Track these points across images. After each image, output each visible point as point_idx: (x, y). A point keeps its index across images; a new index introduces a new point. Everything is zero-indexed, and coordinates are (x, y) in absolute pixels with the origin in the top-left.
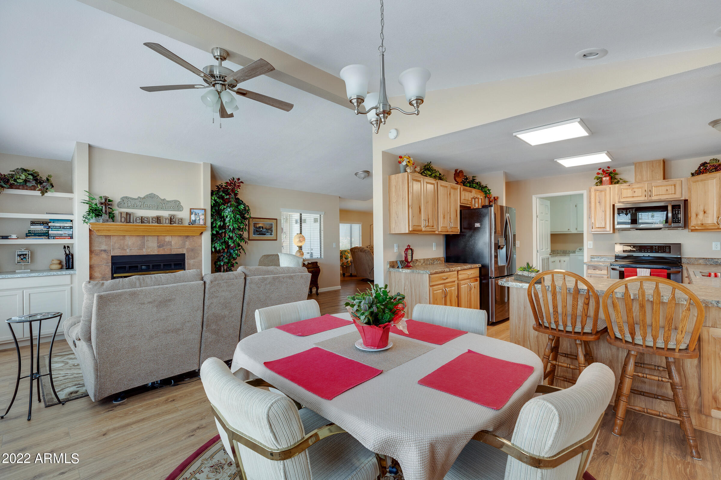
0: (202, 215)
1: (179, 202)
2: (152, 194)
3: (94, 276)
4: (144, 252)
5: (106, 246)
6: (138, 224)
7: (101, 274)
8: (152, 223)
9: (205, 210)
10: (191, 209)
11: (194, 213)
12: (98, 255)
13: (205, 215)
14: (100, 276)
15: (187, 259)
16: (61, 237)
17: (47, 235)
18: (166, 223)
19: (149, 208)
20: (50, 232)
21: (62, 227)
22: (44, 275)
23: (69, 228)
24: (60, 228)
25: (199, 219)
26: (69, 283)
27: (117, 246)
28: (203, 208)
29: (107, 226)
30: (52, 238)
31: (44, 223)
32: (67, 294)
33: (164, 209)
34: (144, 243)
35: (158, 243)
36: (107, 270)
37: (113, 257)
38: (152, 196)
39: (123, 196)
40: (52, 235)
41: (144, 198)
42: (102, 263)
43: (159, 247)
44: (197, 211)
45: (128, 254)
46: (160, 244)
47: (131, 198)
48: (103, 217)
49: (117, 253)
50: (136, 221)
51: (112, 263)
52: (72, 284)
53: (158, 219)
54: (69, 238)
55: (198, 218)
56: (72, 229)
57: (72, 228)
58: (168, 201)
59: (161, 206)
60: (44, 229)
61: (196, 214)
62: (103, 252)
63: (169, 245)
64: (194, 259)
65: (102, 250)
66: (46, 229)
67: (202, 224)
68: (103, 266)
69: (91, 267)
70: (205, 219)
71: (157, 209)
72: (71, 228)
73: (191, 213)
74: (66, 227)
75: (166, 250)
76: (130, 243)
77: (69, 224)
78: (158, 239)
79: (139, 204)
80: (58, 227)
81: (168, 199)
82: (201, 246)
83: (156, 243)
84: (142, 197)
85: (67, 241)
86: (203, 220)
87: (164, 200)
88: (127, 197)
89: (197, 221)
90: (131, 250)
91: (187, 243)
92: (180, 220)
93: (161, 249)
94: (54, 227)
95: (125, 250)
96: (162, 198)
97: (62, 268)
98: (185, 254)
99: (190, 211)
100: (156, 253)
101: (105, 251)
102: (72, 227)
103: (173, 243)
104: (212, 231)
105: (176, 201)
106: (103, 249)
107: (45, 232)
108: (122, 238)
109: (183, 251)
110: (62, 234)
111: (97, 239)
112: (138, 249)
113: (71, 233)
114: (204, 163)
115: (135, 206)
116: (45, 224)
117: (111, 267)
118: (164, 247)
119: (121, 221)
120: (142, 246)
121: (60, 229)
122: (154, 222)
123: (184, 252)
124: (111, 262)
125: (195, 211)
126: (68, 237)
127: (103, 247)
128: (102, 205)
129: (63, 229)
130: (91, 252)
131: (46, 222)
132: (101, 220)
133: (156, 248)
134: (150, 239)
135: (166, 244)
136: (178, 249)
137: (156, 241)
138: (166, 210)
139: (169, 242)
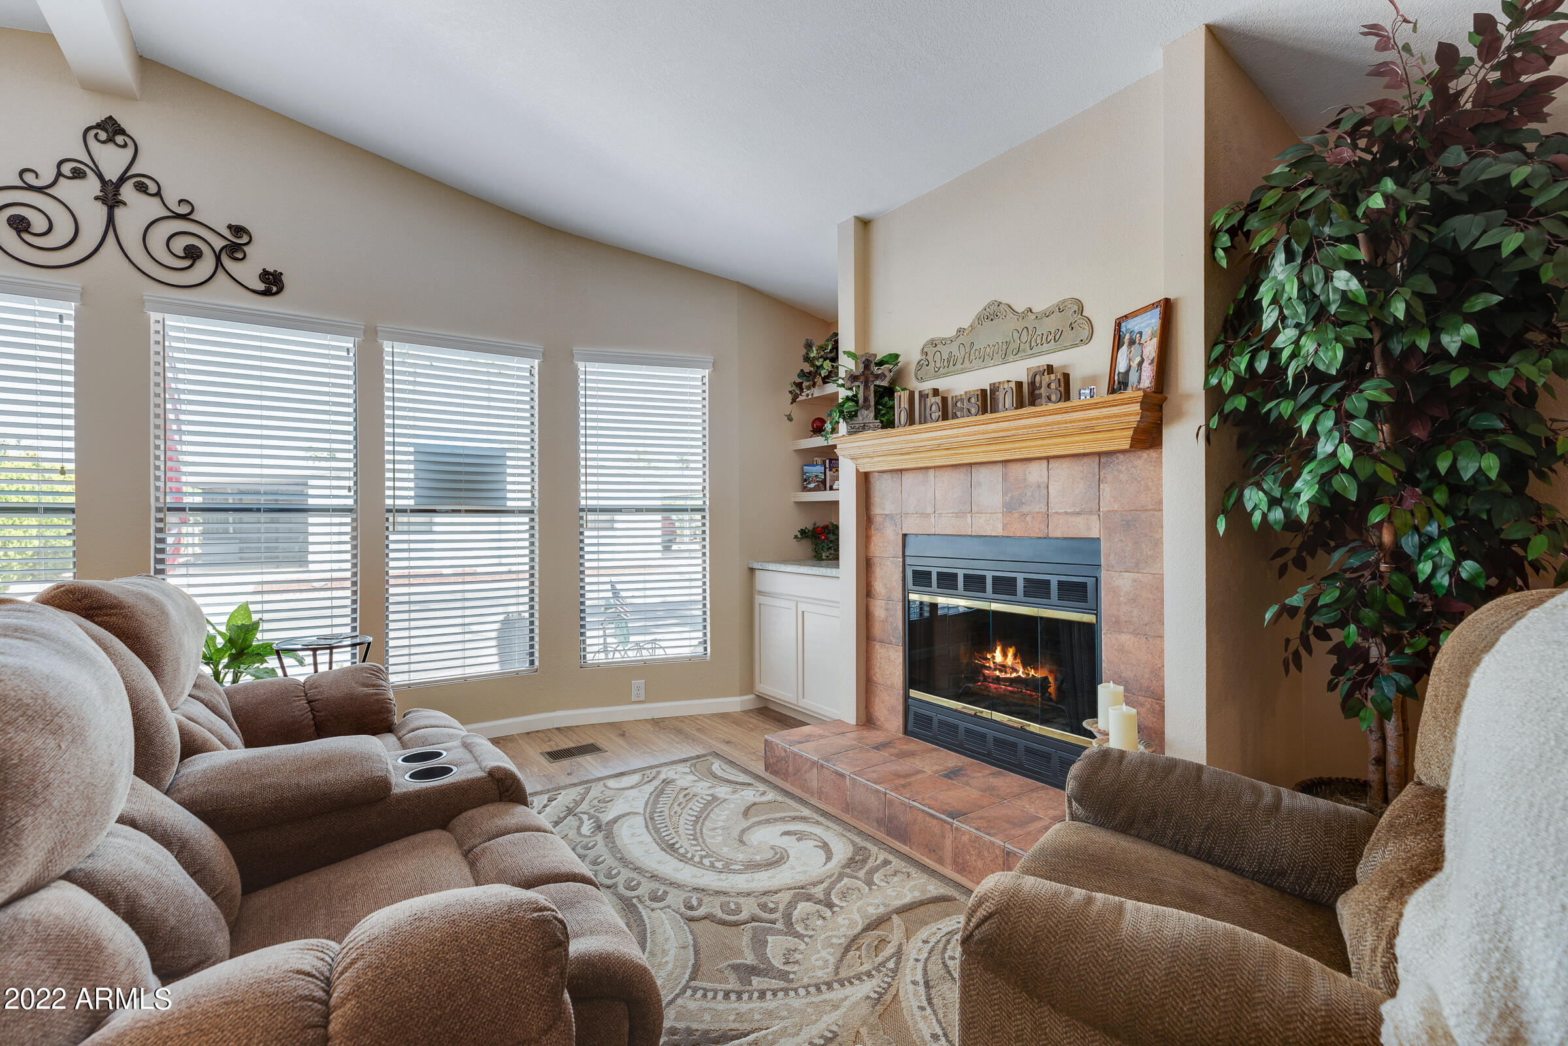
0: (1153, 338)
1: (1080, 302)
2: (994, 303)
4: (970, 526)
10: (1118, 322)
11: (1126, 337)
13: (1161, 335)
15: (1108, 568)
19: (984, 360)
25: (1142, 362)
33: (1024, 351)
34: (972, 492)
35: (1004, 494)
38: (991, 313)
39: (923, 343)
41: (971, 328)
43: (1009, 508)
44: (1138, 324)
46: (1012, 498)
55: (1140, 358)
58: (1038, 317)
59: (1018, 342)
61: (1129, 344)
63: (1041, 501)
64: (1133, 568)
67: (1147, 383)
75: (1029, 518)
78: (1004, 475)
79: (957, 354)
81: (1038, 309)
83: (1001, 495)
84: (966, 324)
86: (1153, 360)
87: (1028, 314)
88: (933, 340)
89: (1134, 374)
91: (1106, 490)
93: (1016, 513)
96: (1023, 310)
98: (1098, 539)
100: (1000, 530)
103: (1053, 491)
105: (1068, 305)
109: (1093, 528)
112: (957, 515)
115: (951, 363)
118: (1025, 511)
120: (968, 507)
123: (1098, 531)
125: (1131, 323)
128: (858, 383)
133: (1000, 514)
134: (982, 474)
135: (1029, 494)
136: (1071, 519)
137: (1000, 487)
138: (1031, 352)
139: (1039, 486)
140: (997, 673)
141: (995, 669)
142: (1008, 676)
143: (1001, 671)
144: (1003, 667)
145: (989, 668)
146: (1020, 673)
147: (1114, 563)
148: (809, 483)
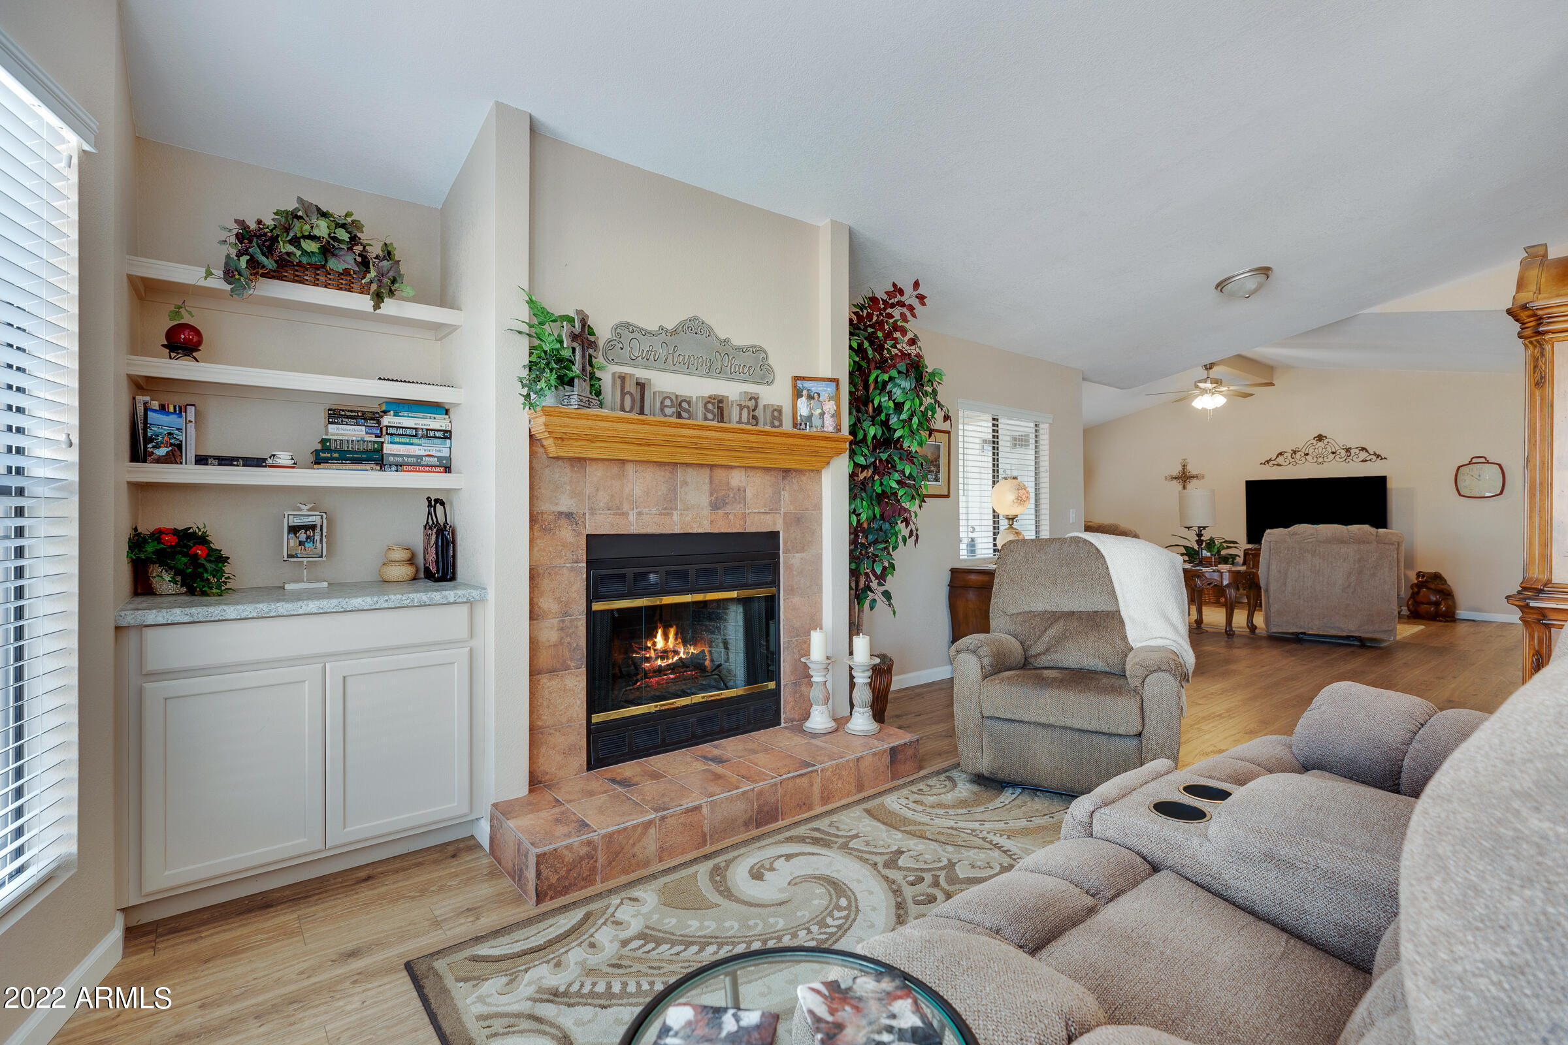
0: (830, 399)
1: (764, 351)
2: (695, 319)
3: (539, 607)
4: (676, 524)
5: (572, 498)
6: (667, 419)
7: (559, 601)
8: (706, 419)
9: (836, 381)
10: (796, 379)
11: (805, 392)
12: (550, 530)
13: (837, 398)
14: (555, 607)
15: (787, 551)
16: (416, 464)
17: (375, 458)
18: (740, 422)
19: (687, 367)
20: (388, 449)
21: (420, 432)
22: (391, 604)
23: (440, 434)
24: (416, 436)
25: (822, 414)
26: (464, 634)
27: (603, 498)
28: (830, 376)
29: (590, 422)
30: (394, 468)
31: (369, 416)
32: (458, 674)
33: (726, 373)
34: (675, 490)
35: (711, 494)
36: (575, 588)
37: (590, 537)
38: (694, 327)
39: (616, 321)
40: (392, 459)
41: (675, 332)
42: (563, 562)
43: (715, 506)
44: (814, 387)
45: (634, 529)
46: (717, 498)
47: (641, 330)
48: (576, 389)
49: (603, 524)
50: (662, 410)
51: (589, 562)
52: (471, 637)
53: (718, 407)
54: (442, 469)
55: (819, 411)
56: (448, 441)
57: (450, 438)
58: (737, 349)
59: (720, 363)
60: (369, 438)
61: (810, 397)
62: (563, 521)
63: (740, 503)
64: (802, 550)
65: (561, 513)
66: (373, 439)
67: (831, 429)
68: (565, 571)
69: (534, 576)
70: (837, 415)
71: (709, 374)
72: (447, 435)
73: (798, 394)
74: (432, 433)
75: (731, 517)
76: (638, 491)
77: (438, 423)
78: (711, 477)
79: (661, 351)
80: (409, 432)
81: (737, 341)
82: (818, 507)
83: (708, 494)
84: (670, 327)
85: (434, 481)
86: (833, 416)
87: (726, 342)
88: (629, 324)
89: (816, 422)
90: (640, 514)
91: (786, 496)
92: (776, 414)
93: (721, 512)
94: (400, 431)
95: (623, 514)
96: (723, 337)
97: (415, 579)
98: (779, 532)
99: (795, 386)
100: (706, 528)
101: (569, 515)
102: (450, 432)
103: (749, 494)
104: (851, 458)
105: (757, 350)
106: (563, 509)
107: (370, 447)
108: (615, 469)
109: (775, 524)
110: (421, 457)
111: (547, 471)
112: (661, 514)
113: (445, 453)
114: (834, 223)
115: (652, 358)
116: (372, 419)
117: (585, 576)
118: (728, 509)
119: (623, 409)
120: (669, 504)
121: (415, 440)
122: (710, 416)
123: (779, 527)
124: (585, 557)
125: (807, 384)
126: (438, 469)
127: (565, 504)
128: (575, 345)
129: (424, 441)
130: (533, 519)
131: (374, 413)
132: (574, 400)
133: (707, 511)
134: (691, 475)
135: (732, 496)
136: (763, 517)
137: (707, 487)
138: (730, 376)
139: (739, 490)
140: (659, 662)
141: (656, 659)
142: (670, 661)
143: (662, 658)
144: (664, 654)
145: (648, 660)
146: (682, 655)
147: (790, 548)
148: (157, 447)
